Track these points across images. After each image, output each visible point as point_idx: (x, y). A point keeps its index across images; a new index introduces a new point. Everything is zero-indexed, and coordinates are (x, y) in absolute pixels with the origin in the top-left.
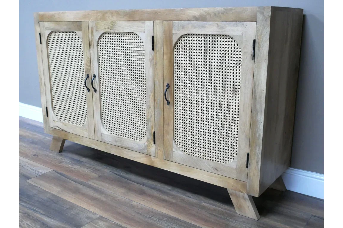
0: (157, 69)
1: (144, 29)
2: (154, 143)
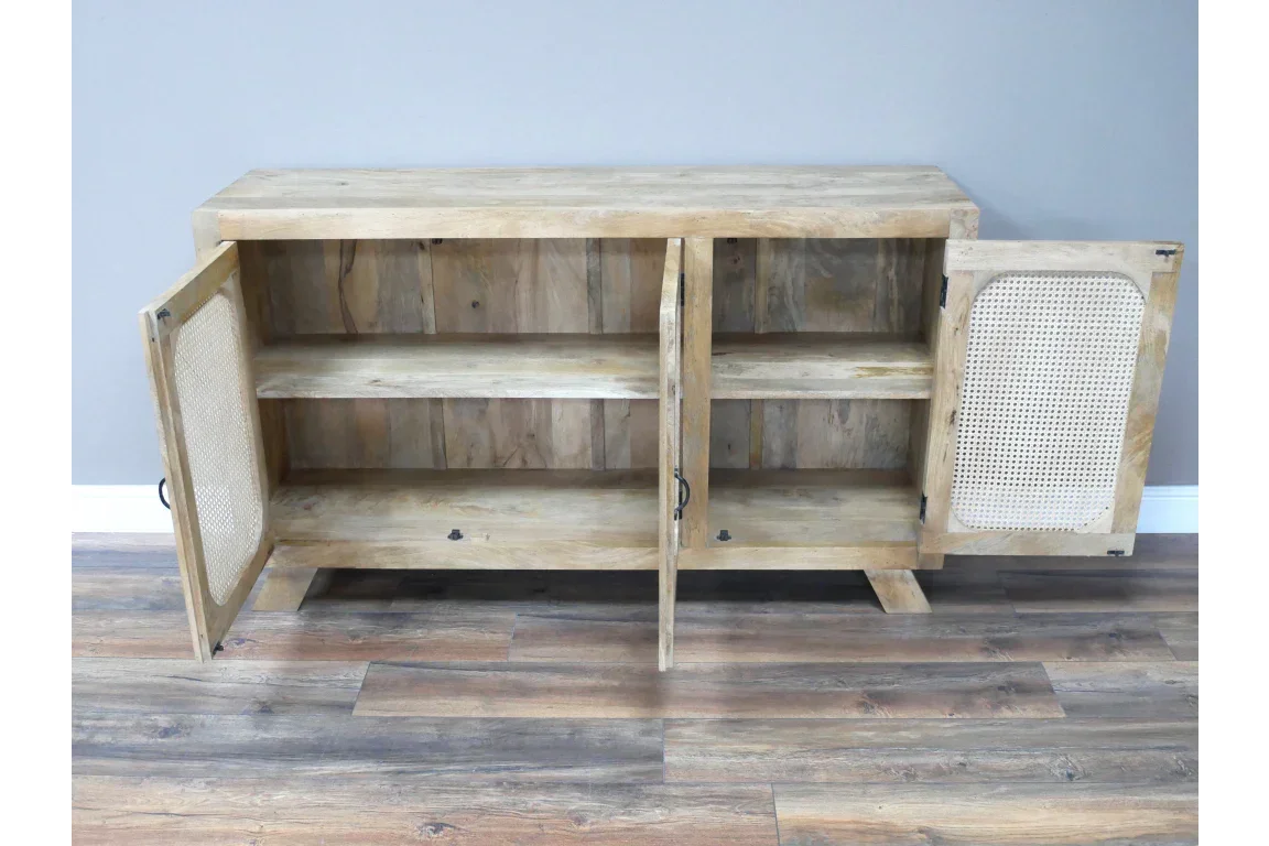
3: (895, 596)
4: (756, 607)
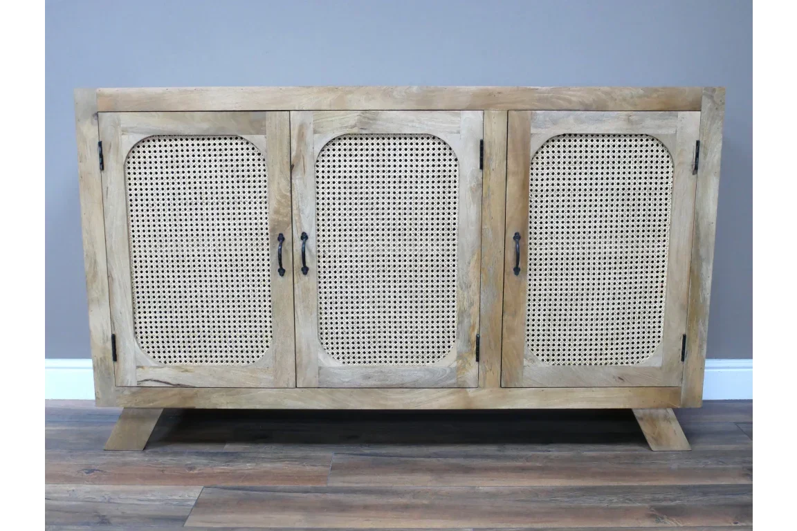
0: (489, 205)
1: (457, 125)
2: (478, 360)
3: (659, 434)
4: (539, 447)
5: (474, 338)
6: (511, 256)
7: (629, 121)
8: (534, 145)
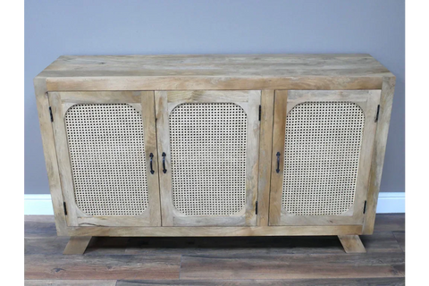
0: (263, 138)
1: (247, 98)
2: (256, 213)
3: (350, 245)
5: (254, 203)
6: (275, 164)
7: (341, 95)
8: (289, 108)
